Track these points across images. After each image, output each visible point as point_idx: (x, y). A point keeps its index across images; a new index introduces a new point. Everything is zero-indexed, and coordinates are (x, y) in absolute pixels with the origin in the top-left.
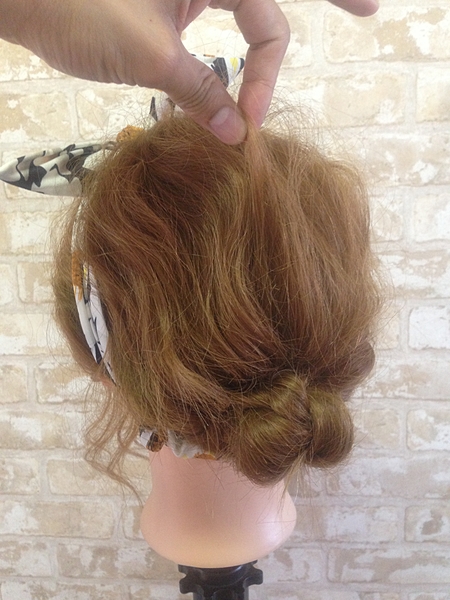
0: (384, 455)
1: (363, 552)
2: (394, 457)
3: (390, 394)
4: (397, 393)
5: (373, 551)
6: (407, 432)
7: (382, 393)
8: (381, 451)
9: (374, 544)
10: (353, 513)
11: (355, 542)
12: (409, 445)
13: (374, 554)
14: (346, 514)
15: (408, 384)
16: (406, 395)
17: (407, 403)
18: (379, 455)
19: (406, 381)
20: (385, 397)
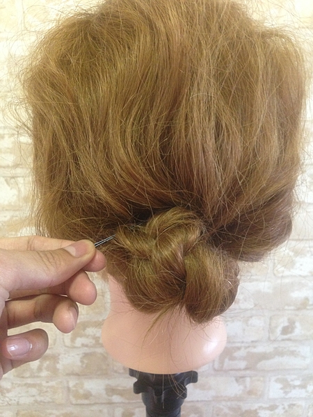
13: (248, 350)
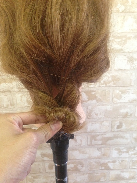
0: (105, 105)
1: (98, 135)
2: (108, 105)
3: (108, 85)
4: (110, 85)
5: (101, 135)
6: (113, 97)
7: (105, 85)
8: (104, 104)
9: (102, 133)
10: (96, 124)
11: (96, 133)
12: (113, 101)
14: (93, 124)
15: (113, 82)
16: (113, 85)
17: (113, 88)
18: (104, 105)
19: (113, 80)
20: (106, 86)
